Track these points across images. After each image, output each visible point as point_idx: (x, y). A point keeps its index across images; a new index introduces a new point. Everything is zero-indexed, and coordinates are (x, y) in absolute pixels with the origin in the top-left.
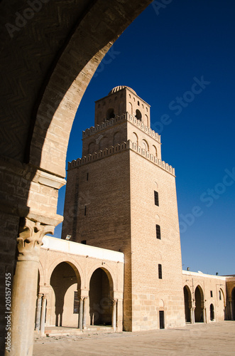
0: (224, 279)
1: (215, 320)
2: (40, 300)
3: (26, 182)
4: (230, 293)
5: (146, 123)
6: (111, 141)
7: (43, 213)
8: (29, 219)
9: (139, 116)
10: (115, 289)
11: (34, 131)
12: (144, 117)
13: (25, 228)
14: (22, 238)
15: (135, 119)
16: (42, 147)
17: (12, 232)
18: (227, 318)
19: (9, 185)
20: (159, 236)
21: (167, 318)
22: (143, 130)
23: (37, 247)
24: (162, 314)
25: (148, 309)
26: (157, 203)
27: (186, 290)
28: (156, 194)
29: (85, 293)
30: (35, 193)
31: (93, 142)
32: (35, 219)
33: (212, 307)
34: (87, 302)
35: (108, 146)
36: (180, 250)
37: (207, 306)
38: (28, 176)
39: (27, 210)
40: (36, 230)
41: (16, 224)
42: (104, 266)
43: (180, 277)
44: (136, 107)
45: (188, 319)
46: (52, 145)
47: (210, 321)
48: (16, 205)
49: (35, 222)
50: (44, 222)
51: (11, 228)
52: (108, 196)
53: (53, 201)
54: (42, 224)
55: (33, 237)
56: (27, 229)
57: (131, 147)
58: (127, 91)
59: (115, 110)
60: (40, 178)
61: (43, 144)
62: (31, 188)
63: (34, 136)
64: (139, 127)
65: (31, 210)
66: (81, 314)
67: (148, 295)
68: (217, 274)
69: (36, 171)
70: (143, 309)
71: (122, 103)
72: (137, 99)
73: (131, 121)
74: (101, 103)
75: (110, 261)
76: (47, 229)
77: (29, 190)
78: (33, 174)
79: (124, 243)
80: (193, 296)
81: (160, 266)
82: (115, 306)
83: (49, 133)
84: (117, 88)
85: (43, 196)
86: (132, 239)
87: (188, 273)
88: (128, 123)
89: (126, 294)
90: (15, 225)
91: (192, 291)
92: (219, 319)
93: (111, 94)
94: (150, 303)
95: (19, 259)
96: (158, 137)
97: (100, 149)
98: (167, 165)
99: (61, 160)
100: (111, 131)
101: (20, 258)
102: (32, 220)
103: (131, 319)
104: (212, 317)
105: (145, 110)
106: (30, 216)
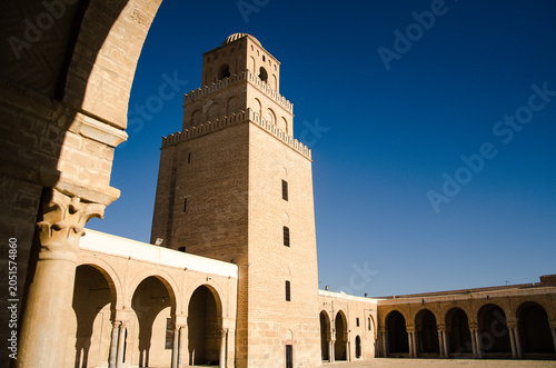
0: (375, 302)
1: (361, 358)
2: (116, 330)
3: (57, 131)
4: (383, 322)
5: (273, 86)
6: (224, 110)
7: (85, 182)
8: (60, 191)
9: (263, 75)
10: (224, 315)
11: (76, 50)
12: (270, 78)
13: (51, 205)
14: (47, 221)
15: (259, 79)
16: (88, 77)
17: (27, 211)
18: (379, 354)
19: (27, 134)
20: (287, 243)
21: (296, 355)
22: (269, 95)
23: (73, 238)
24: (289, 349)
25: (270, 343)
26: (285, 197)
27: (323, 316)
28: (285, 184)
29: (182, 319)
30: (73, 150)
31: (198, 110)
32: (70, 190)
33: (358, 339)
34: (185, 333)
35: (219, 116)
36: (316, 262)
37: (351, 339)
38: (61, 122)
39: (57, 176)
40: (72, 210)
41: (36, 198)
42: (210, 283)
43: (314, 299)
44: (260, 63)
45: (326, 357)
46: (106, 76)
47: (356, 359)
48: (36, 167)
49: (71, 196)
50: (86, 197)
51: (25, 204)
52: (217, 185)
53: (105, 166)
54: (83, 201)
55: (67, 221)
56: (56, 207)
57: (251, 118)
58: (249, 41)
59: (231, 66)
60: (83, 127)
61: (89, 72)
62: (66, 142)
63: (74, 58)
64: (264, 91)
65: (63, 176)
66: (176, 350)
67: (271, 324)
68: (366, 295)
69: (75, 115)
70: (263, 342)
71: (241, 57)
72: (262, 53)
73: (253, 83)
74: (211, 56)
75: (218, 276)
76: (91, 209)
77: (62, 144)
78: (70, 119)
79: (240, 251)
80: (333, 326)
81: (288, 283)
82: (224, 339)
83: (101, 56)
84: (235, 36)
85: (87, 155)
86: (251, 246)
87: (326, 293)
88: (249, 86)
89: (240, 322)
90: (34, 199)
91: (332, 317)
92: (368, 355)
93: (226, 44)
94: (273, 334)
95: (41, 257)
96: (289, 107)
97: (208, 119)
98: (301, 145)
99: (119, 101)
100: (224, 95)
101: (43, 254)
102: (65, 193)
103: (246, 357)
104: (358, 354)
105: (273, 68)
106: (60, 185)
